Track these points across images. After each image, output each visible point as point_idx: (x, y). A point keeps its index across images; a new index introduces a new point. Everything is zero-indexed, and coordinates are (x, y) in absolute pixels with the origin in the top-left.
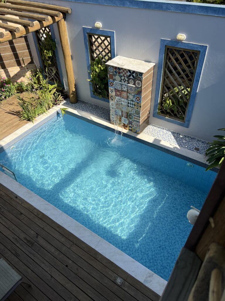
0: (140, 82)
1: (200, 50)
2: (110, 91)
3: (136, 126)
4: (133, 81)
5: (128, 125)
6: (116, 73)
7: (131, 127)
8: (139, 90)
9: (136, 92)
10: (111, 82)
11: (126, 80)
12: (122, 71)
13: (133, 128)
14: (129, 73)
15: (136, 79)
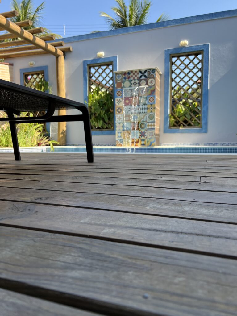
2: (117, 103)
3: (150, 136)
4: (144, 82)
6: (125, 79)
7: (144, 140)
8: (152, 89)
9: (149, 93)
10: (119, 92)
11: (136, 83)
12: (132, 74)
13: (146, 141)
14: (140, 75)
15: (148, 77)
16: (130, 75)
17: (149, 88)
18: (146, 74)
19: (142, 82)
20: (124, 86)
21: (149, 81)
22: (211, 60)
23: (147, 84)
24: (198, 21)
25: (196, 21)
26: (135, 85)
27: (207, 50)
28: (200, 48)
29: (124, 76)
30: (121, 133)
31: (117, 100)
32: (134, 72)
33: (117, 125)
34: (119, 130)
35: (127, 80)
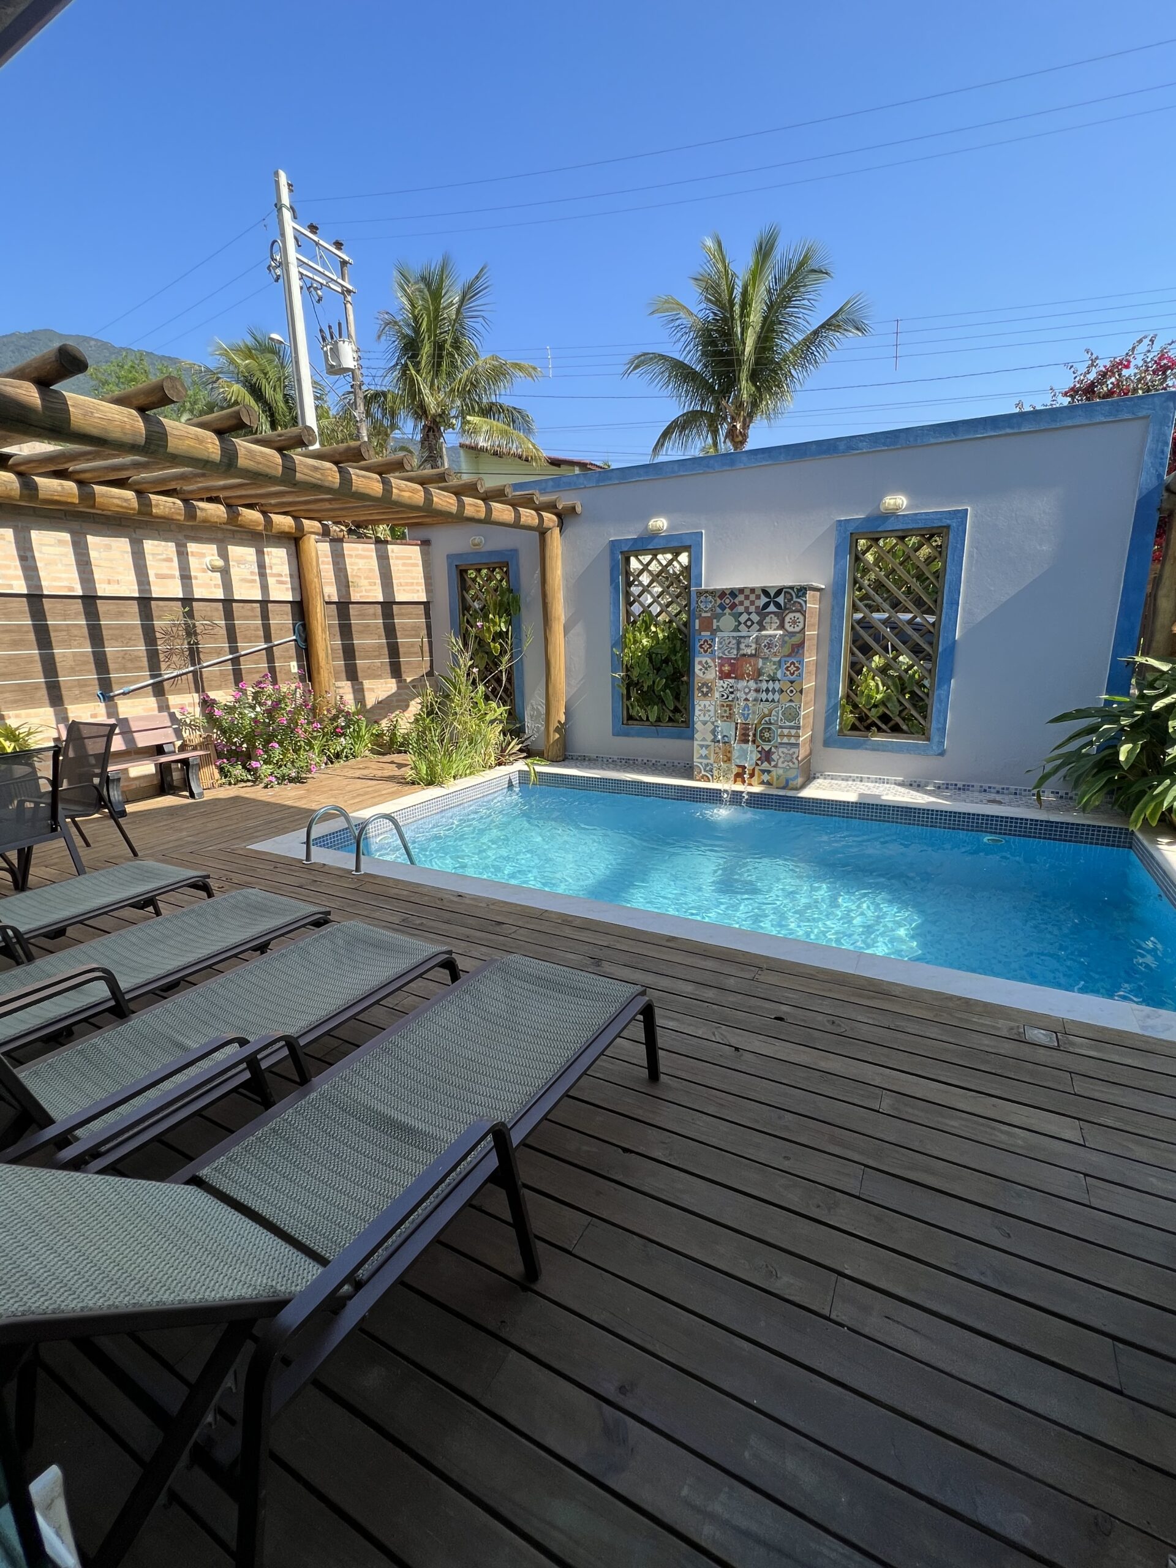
0: (798, 615)
1: (949, 522)
2: (701, 670)
3: (786, 763)
4: (775, 619)
5: (757, 768)
6: (724, 608)
7: (769, 772)
8: (796, 640)
9: (787, 650)
10: (706, 641)
11: (753, 623)
12: (741, 598)
13: (774, 774)
14: (764, 600)
15: (786, 609)
16: (736, 601)
17: (787, 638)
18: (781, 599)
19: (768, 619)
20: (718, 626)
21: (787, 619)
22: (971, 556)
23: (782, 626)
24: (940, 440)
25: (933, 441)
26: (749, 627)
27: (960, 528)
28: (940, 520)
29: (719, 601)
30: (707, 747)
31: (700, 663)
33: (698, 726)
34: (704, 739)
35: (727, 611)
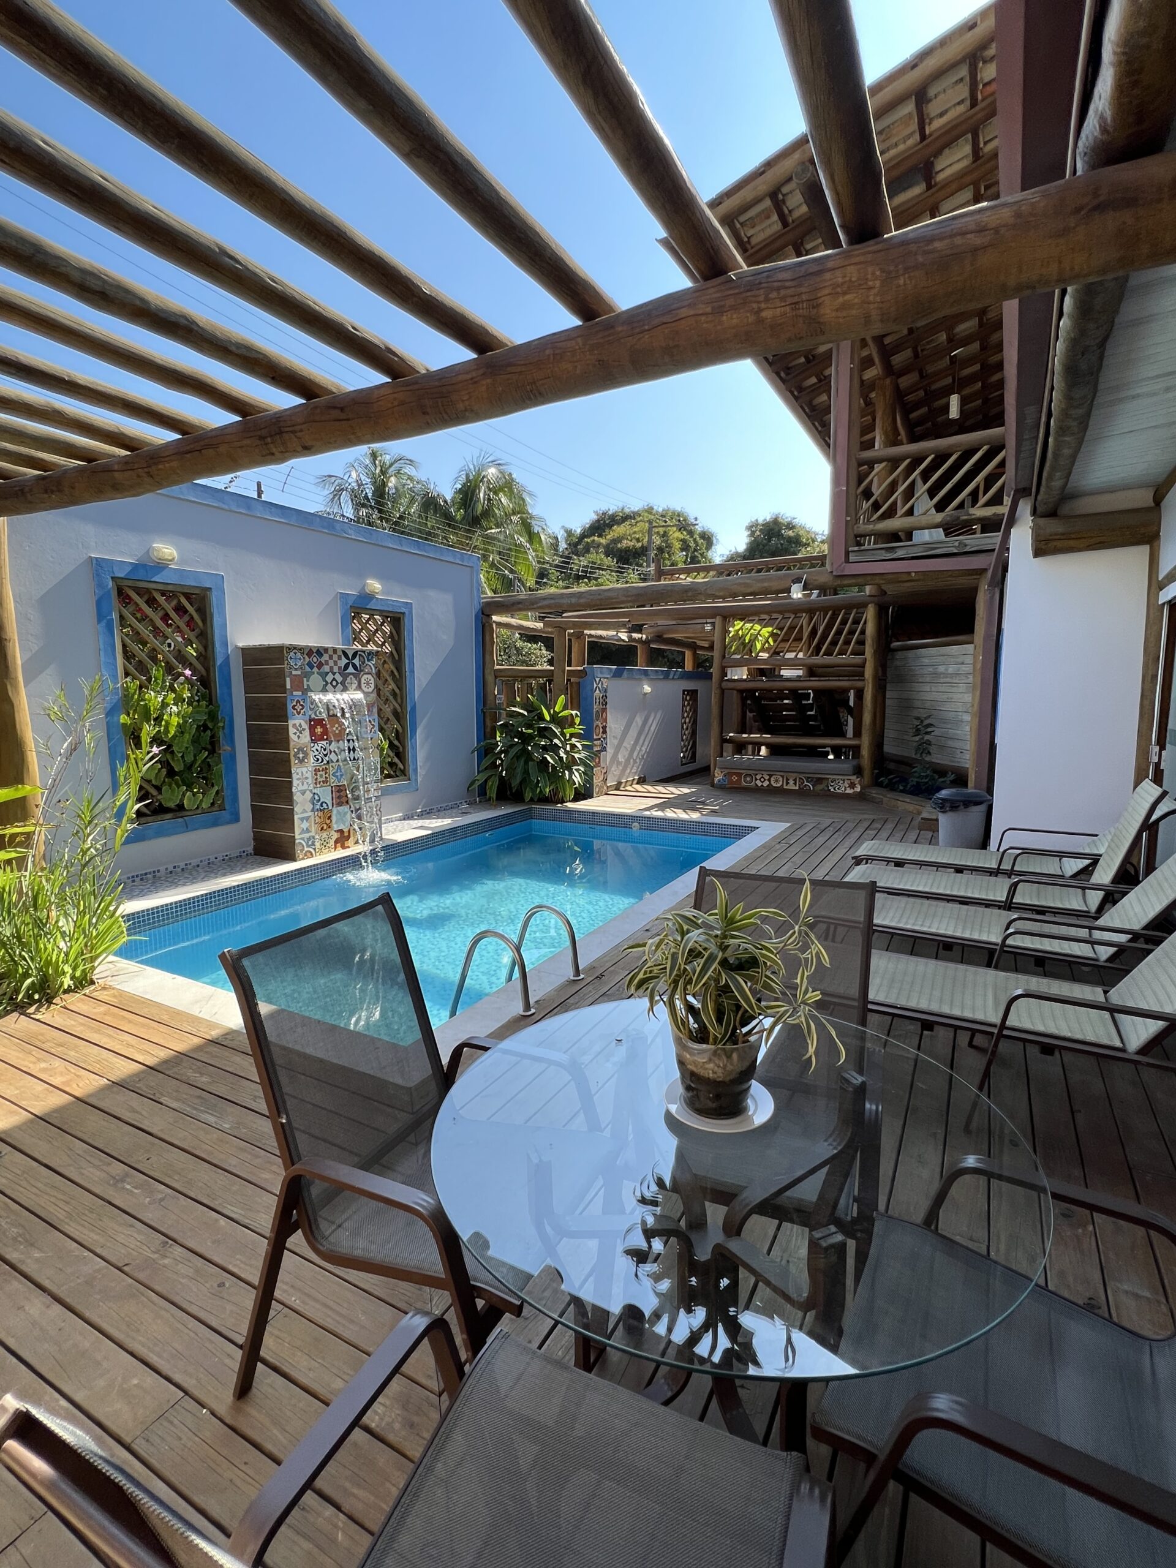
0: (370, 677)
1: (403, 610)
2: (295, 734)
4: (354, 680)
5: (351, 829)
6: (312, 667)
8: (370, 700)
10: (298, 702)
11: (337, 683)
12: (326, 657)
14: (344, 661)
15: (361, 671)
16: (323, 660)
18: (356, 661)
19: (349, 680)
20: (308, 685)
21: (363, 681)
23: (359, 687)
26: (334, 687)
28: (399, 608)
29: (307, 659)
30: (307, 818)
31: (294, 726)
32: (331, 652)
33: (297, 797)
34: (304, 812)
35: (315, 670)
